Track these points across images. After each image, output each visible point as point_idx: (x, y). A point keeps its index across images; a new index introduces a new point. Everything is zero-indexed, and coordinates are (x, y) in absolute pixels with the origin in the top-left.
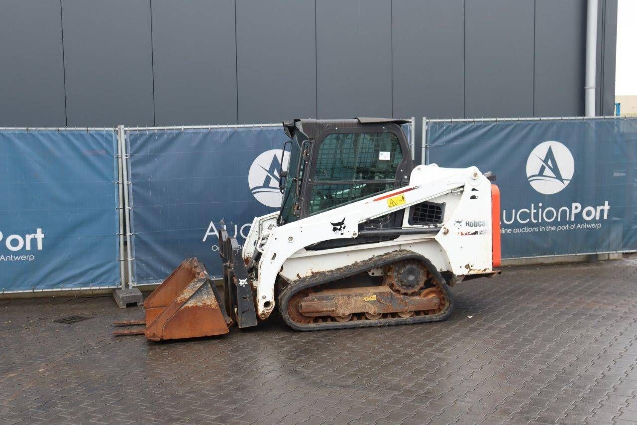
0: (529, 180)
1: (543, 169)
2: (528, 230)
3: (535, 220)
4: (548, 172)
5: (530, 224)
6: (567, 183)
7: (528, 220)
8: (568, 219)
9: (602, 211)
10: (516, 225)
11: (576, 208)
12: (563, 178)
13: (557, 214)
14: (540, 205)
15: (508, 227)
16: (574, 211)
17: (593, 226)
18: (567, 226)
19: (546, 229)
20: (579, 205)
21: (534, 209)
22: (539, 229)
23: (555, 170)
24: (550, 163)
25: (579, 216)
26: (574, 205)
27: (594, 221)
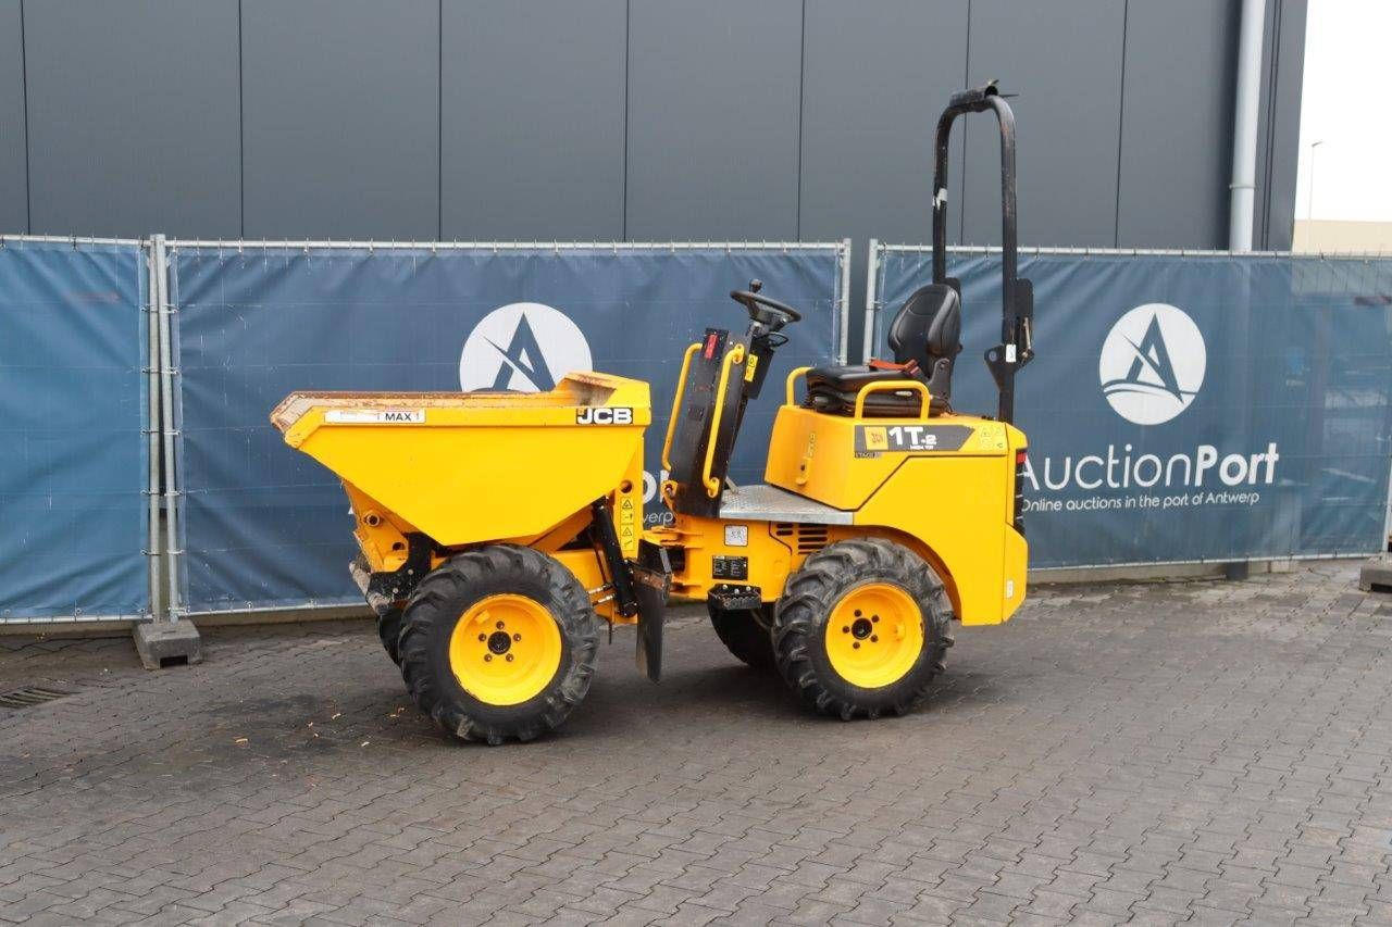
0: (1107, 390)
1: (1136, 367)
2: (1097, 504)
3: (1114, 480)
4: (1148, 374)
5: (1105, 492)
6: (1188, 400)
7: (1100, 482)
8: (1187, 482)
9: (1262, 466)
10: (1073, 492)
11: (1207, 457)
12: (1181, 387)
13: (1164, 472)
14: (1129, 448)
15: (1053, 496)
16: (1202, 465)
17: (1242, 498)
18: (1186, 497)
19: (1138, 503)
20: (1212, 451)
21: (1114, 458)
22: (1123, 503)
23: (1165, 370)
24: (1153, 353)
25: (1212, 474)
26: (1203, 450)
27: (1243, 487)
